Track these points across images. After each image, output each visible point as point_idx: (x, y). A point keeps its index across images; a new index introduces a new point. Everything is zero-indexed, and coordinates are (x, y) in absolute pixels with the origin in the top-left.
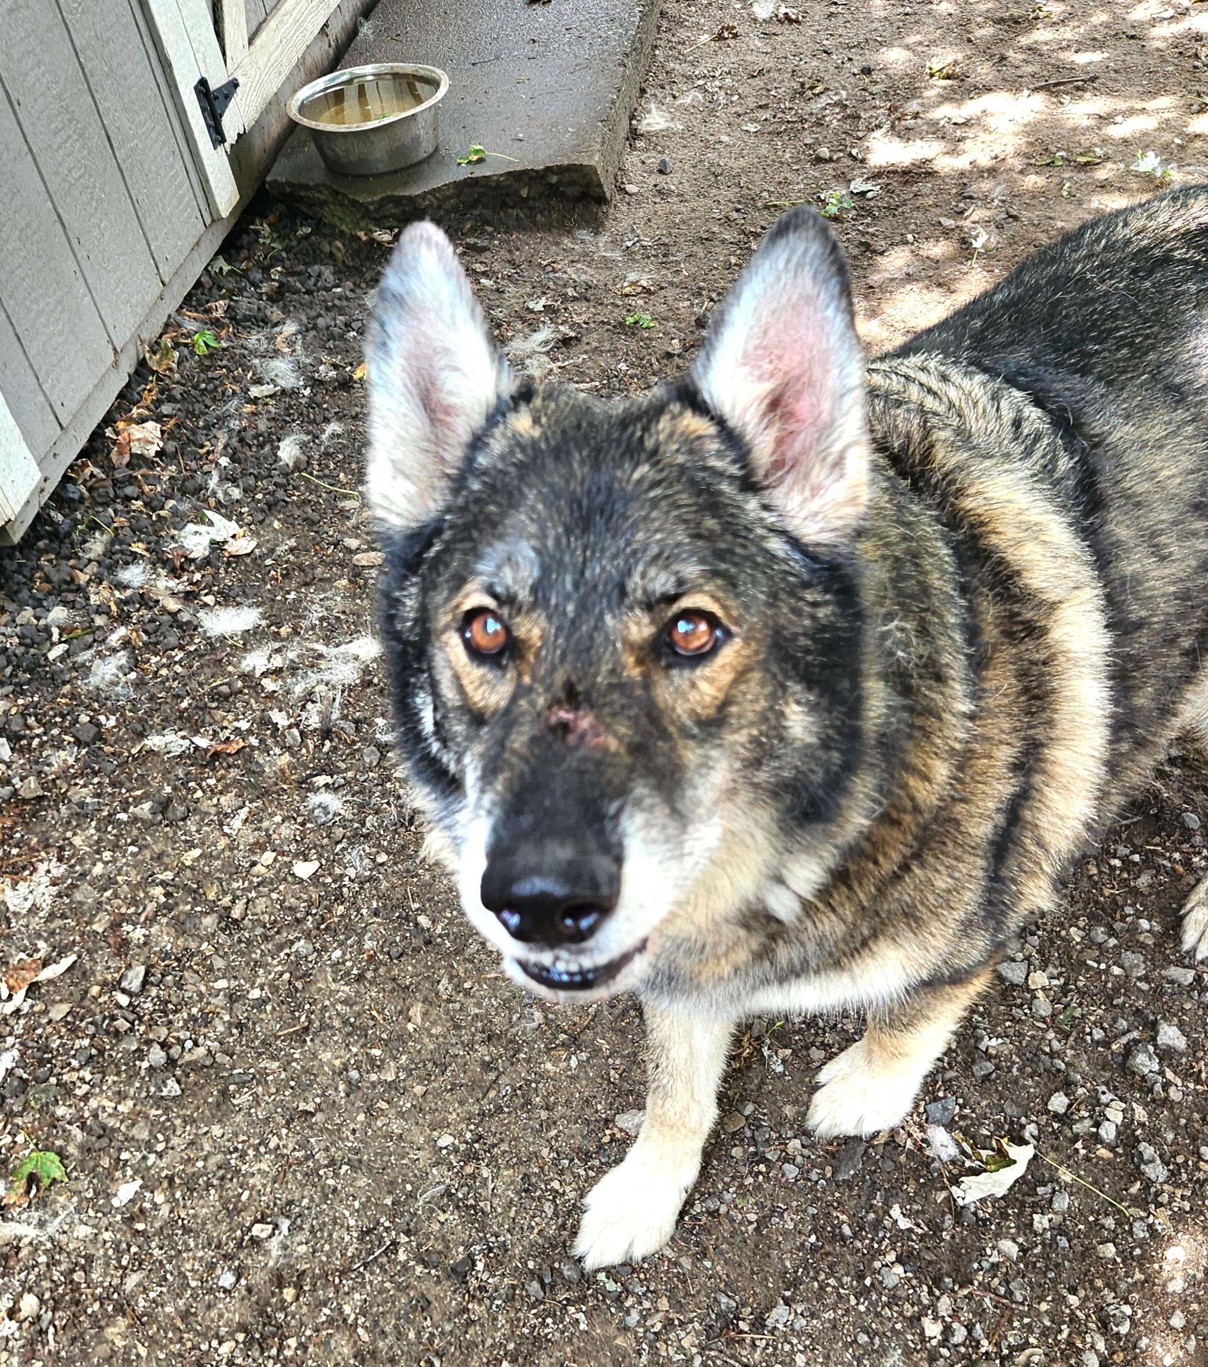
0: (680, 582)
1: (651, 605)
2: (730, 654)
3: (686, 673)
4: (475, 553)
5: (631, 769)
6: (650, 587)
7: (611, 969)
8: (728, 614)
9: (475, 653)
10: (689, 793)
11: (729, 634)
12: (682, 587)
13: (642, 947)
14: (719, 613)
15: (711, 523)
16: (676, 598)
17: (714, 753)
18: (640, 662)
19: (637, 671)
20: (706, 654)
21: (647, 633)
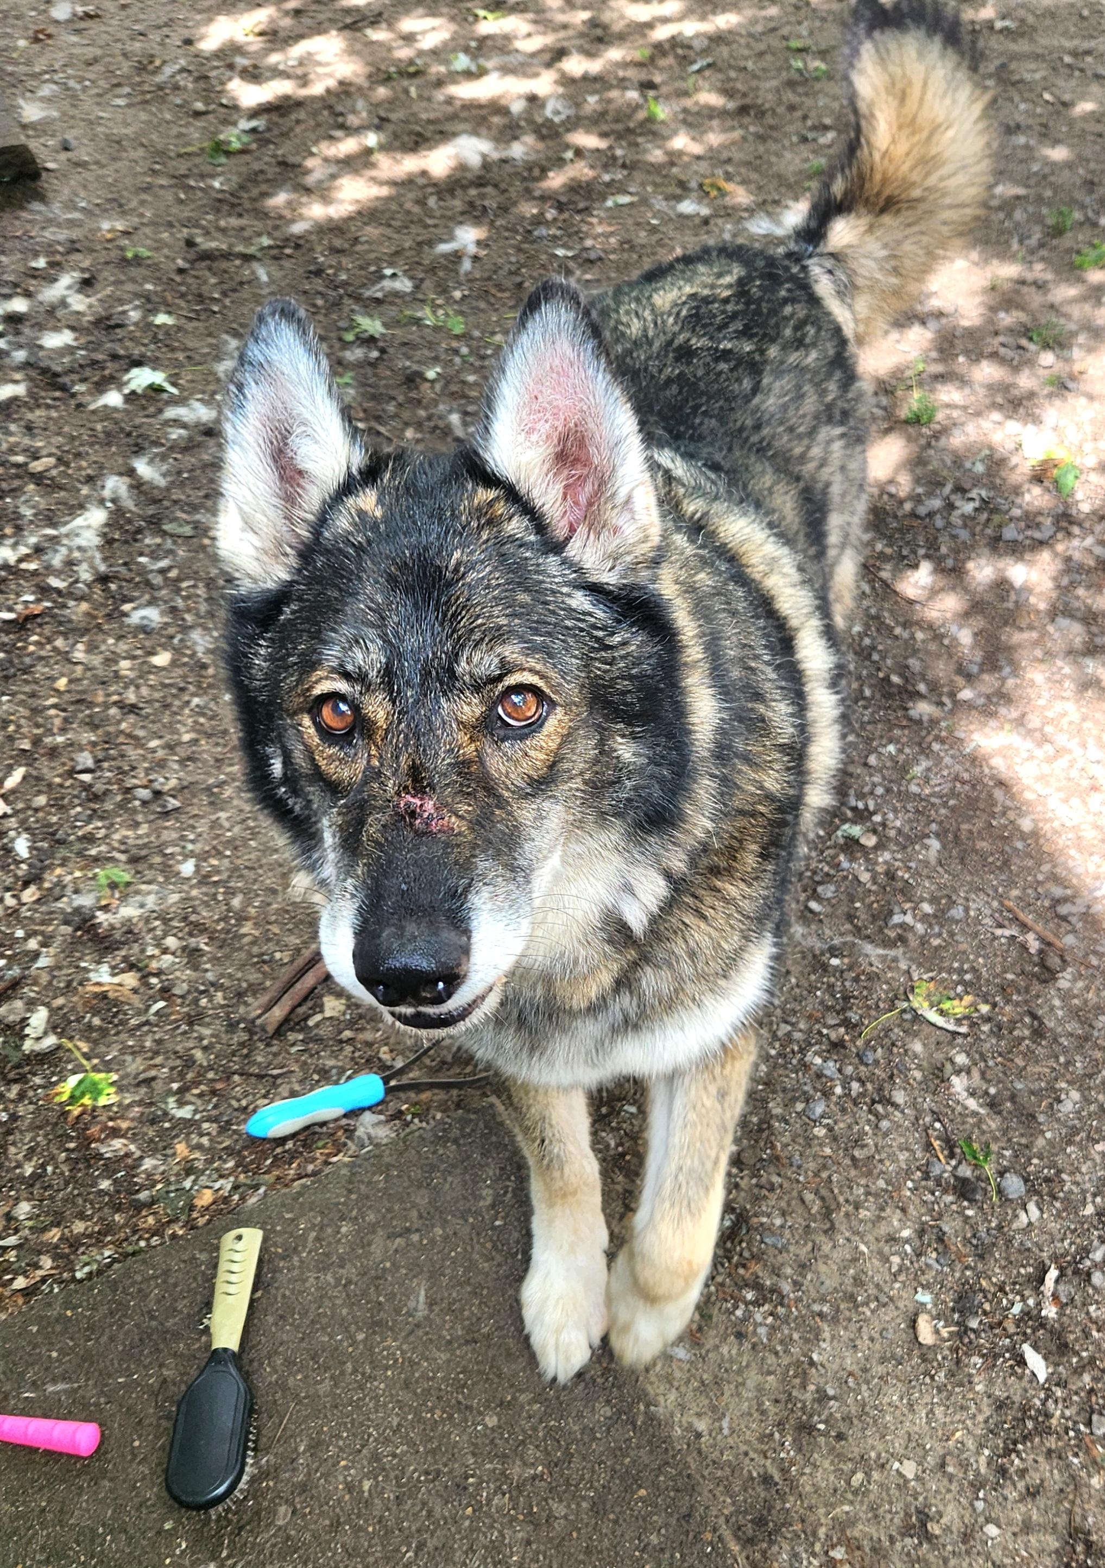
0: (503, 663)
1: (479, 685)
2: (555, 723)
3: (518, 745)
4: (318, 637)
5: (474, 846)
6: (476, 671)
7: (464, 1013)
8: (551, 687)
9: (326, 734)
10: (527, 846)
11: (553, 704)
12: (506, 668)
13: (491, 989)
14: (541, 684)
15: (523, 597)
16: (500, 678)
17: (546, 805)
18: (472, 740)
19: (472, 748)
20: (535, 726)
21: (478, 712)
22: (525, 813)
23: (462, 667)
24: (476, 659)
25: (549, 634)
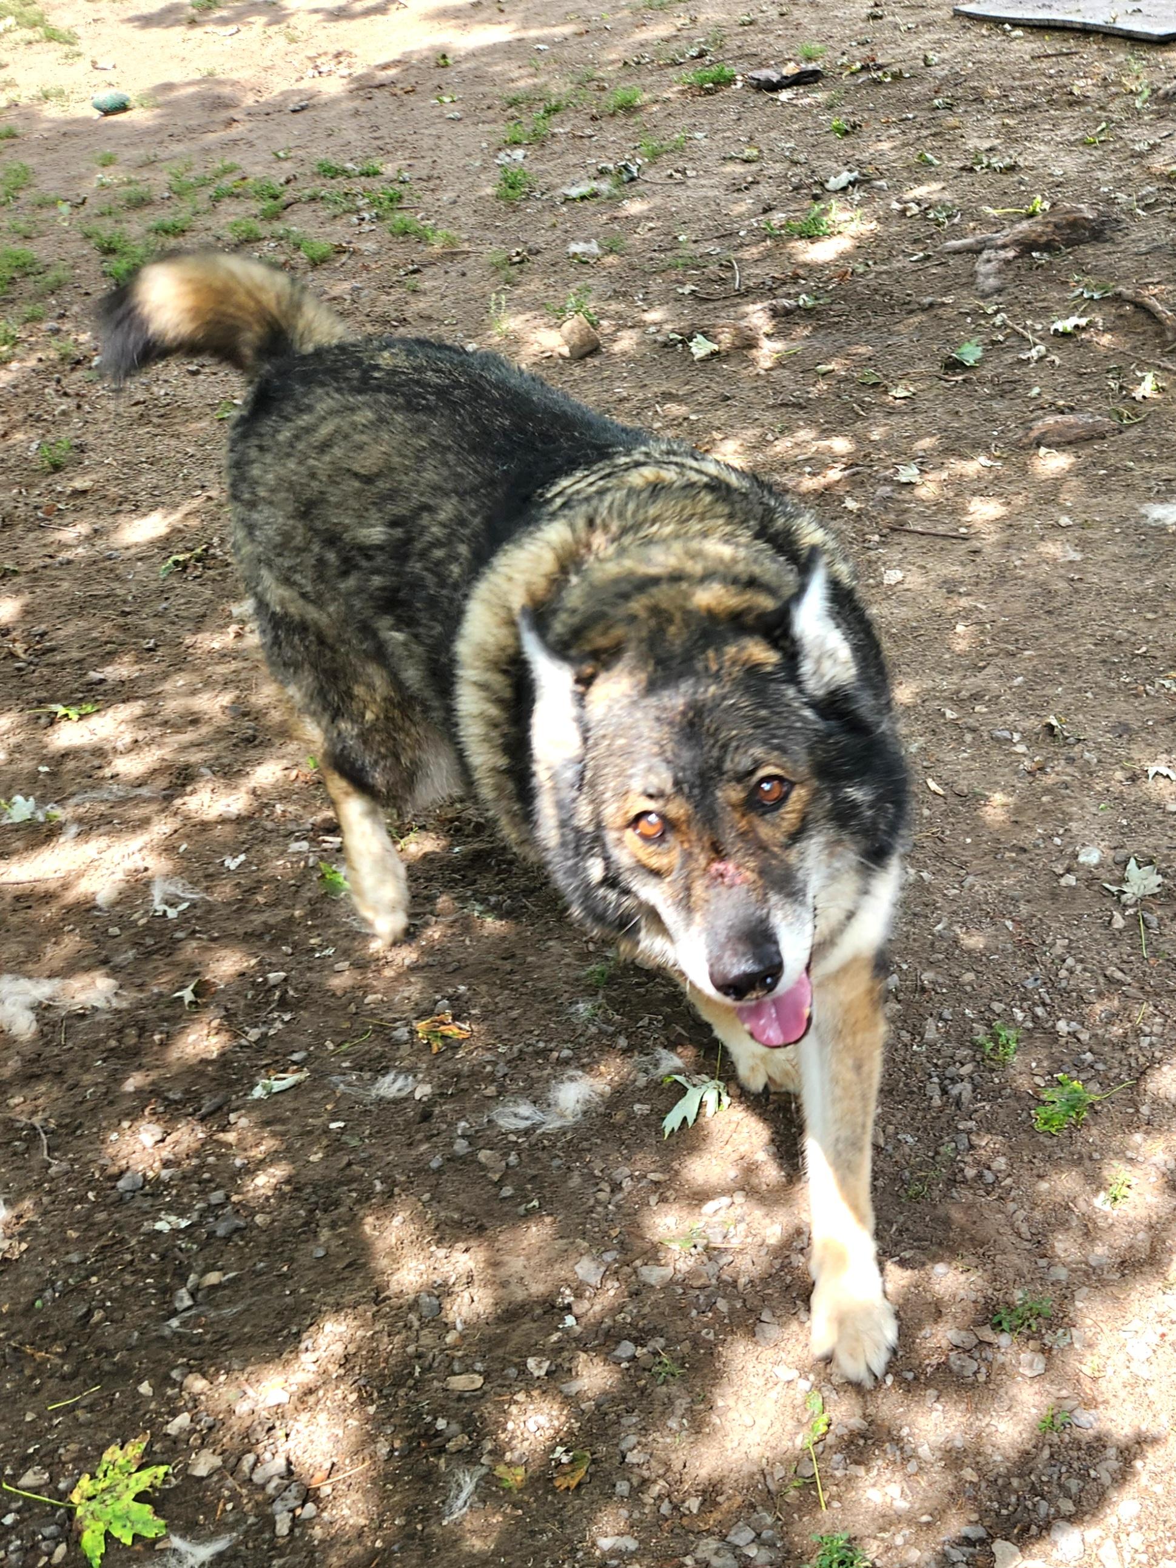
0: (755, 761)
1: (742, 777)
2: (799, 795)
3: (776, 814)
5: (765, 888)
6: (737, 768)
8: (789, 774)
11: (791, 784)
12: (758, 764)
14: (782, 773)
16: (752, 773)
18: (743, 815)
19: (744, 823)
20: (783, 799)
21: (742, 795)
22: (792, 857)
23: (728, 765)
24: (737, 759)
25: (783, 737)
